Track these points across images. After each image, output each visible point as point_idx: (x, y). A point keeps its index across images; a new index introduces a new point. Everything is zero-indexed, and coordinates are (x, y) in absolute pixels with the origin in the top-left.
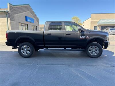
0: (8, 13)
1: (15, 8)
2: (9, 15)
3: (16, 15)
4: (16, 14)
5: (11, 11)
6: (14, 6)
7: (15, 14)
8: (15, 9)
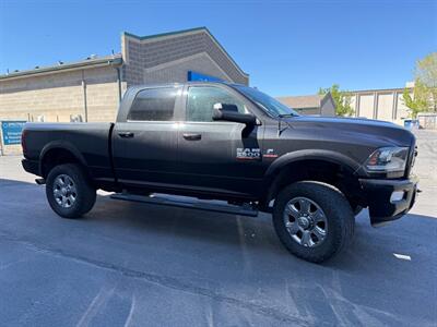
0: (121, 67)
1: (147, 45)
2: (124, 72)
3: (148, 70)
4: (151, 66)
5: (131, 58)
6: (142, 39)
7: (146, 66)
8: (145, 51)
